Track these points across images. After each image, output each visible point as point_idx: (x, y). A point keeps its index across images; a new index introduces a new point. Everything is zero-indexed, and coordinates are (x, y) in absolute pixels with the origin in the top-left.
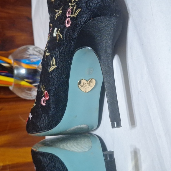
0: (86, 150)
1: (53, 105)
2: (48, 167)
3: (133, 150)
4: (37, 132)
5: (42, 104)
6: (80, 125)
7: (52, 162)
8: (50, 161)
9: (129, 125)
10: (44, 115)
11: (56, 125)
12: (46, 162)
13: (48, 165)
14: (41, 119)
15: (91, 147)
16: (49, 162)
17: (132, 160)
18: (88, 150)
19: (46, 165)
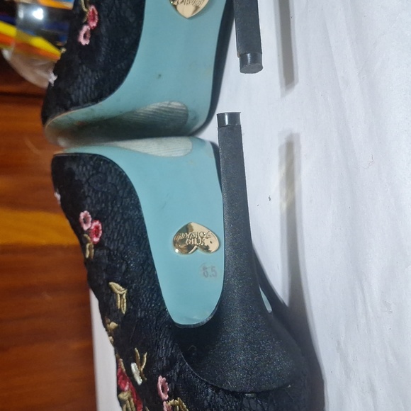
0: (179, 155)
1: (107, 40)
2: (89, 184)
3: (284, 141)
4: (67, 109)
5: (80, 43)
6: (168, 102)
7: (98, 172)
8: (94, 172)
9: (281, 87)
10: (84, 67)
11: (112, 91)
12: (84, 174)
13: (89, 178)
14: (77, 78)
15: (189, 151)
16: (91, 173)
17: (280, 164)
18: (182, 155)
19: (84, 179)
